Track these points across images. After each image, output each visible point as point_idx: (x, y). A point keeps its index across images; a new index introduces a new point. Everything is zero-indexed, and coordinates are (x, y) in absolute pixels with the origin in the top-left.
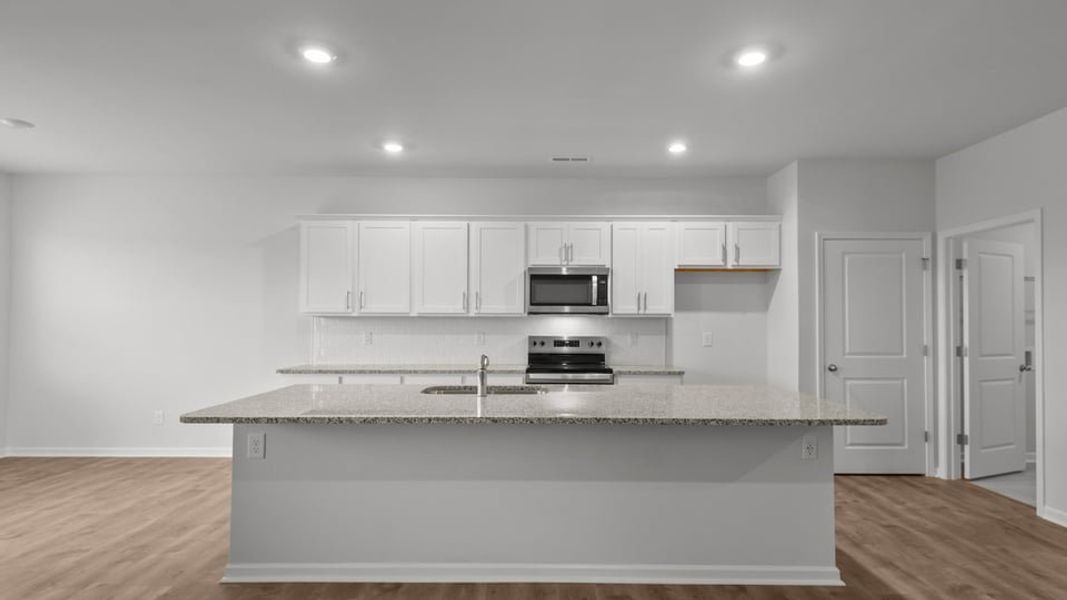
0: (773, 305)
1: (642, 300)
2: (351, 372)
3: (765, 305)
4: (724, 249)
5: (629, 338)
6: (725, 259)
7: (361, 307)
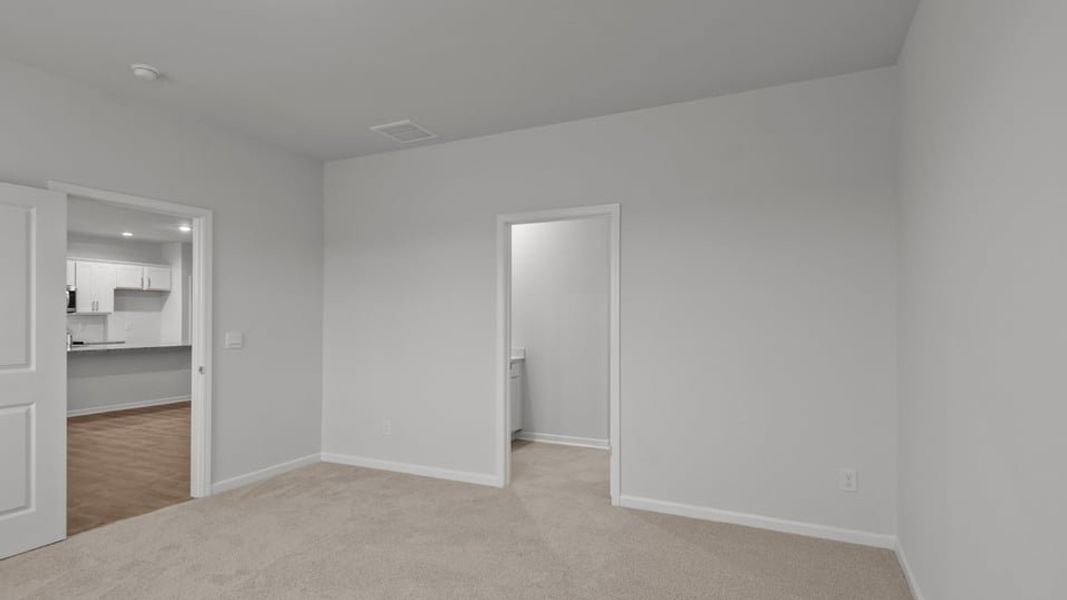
0: (165, 308)
1: (95, 305)
3: (160, 307)
4: (142, 280)
5: (80, 326)
6: (142, 285)
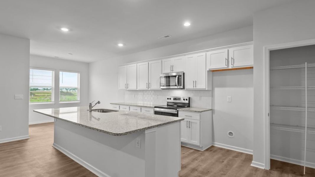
1: (195, 83)
2: (122, 105)
5: (198, 98)
6: (228, 65)
7: (127, 88)
